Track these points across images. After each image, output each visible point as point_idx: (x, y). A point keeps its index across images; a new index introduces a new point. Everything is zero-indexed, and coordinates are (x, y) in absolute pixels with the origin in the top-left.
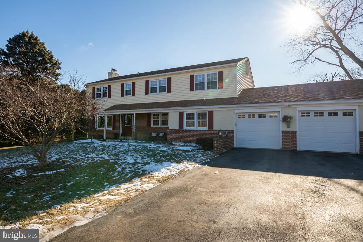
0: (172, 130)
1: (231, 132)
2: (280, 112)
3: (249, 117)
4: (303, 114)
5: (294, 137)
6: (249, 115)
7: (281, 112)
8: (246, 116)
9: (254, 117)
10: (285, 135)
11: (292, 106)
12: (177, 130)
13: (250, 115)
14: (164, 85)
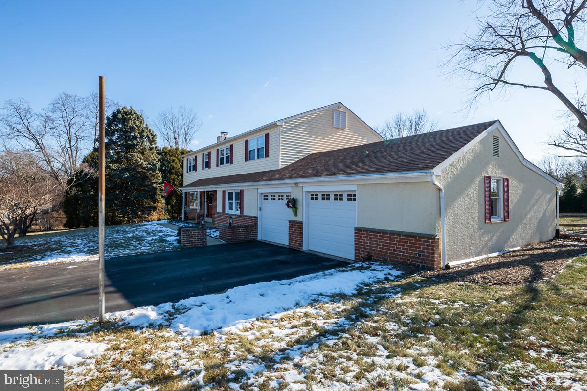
1: (253, 220)
3: (271, 199)
4: (314, 197)
6: (271, 196)
9: (267, 199)
10: (291, 227)
11: (299, 185)
13: (266, 196)
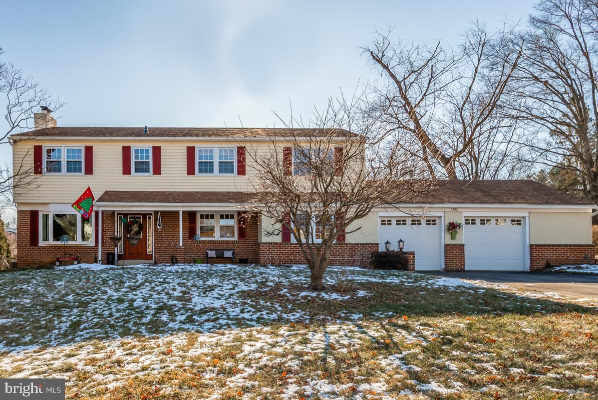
0: (266, 243)
1: (375, 247)
2: (441, 217)
3: (397, 224)
4: (468, 222)
5: (462, 252)
6: (397, 221)
7: (443, 217)
8: (394, 222)
9: (405, 224)
10: (450, 250)
11: (458, 210)
12: (280, 244)
13: (399, 221)
14: (230, 159)
